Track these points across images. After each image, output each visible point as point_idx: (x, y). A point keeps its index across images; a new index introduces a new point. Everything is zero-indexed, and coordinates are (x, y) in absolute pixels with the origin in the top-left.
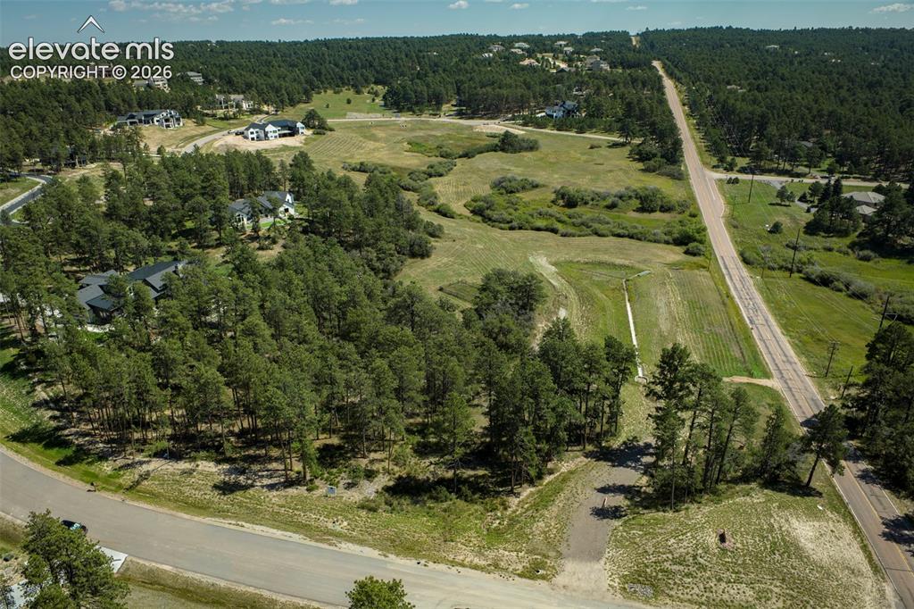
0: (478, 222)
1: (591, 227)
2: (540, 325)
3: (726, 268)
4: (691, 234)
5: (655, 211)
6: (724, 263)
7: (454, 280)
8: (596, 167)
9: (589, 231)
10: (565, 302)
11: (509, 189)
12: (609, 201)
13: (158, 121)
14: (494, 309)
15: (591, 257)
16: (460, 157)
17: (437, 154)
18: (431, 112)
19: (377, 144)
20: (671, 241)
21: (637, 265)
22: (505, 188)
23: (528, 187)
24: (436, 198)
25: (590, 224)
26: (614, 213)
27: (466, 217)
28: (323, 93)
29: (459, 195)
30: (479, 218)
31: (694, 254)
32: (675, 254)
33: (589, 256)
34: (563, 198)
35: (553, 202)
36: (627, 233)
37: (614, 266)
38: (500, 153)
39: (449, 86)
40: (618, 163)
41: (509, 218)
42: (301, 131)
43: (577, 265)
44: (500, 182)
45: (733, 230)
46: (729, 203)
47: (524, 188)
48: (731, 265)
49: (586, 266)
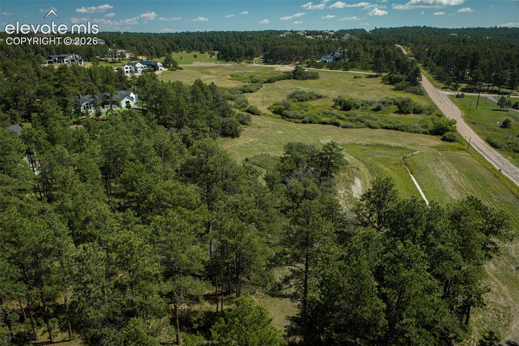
0: (278, 118)
1: (364, 122)
2: (340, 192)
3: (481, 150)
4: (445, 126)
5: (410, 113)
6: (477, 147)
7: (259, 153)
8: (360, 88)
9: (363, 125)
10: (358, 173)
11: (301, 99)
12: (375, 106)
13: (67, 61)
14: (296, 176)
15: (369, 141)
16: (265, 82)
17: (250, 81)
18: (247, 61)
19: (210, 76)
20: (428, 132)
21: (409, 147)
22: (298, 98)
23: (313, 97)
24: (247, 103)
25: (364, 120)
26: (379, 114)
27: (269, 115)
28: (180, 52)
29: (263, 103)
30: (279, 116)
31: (451, 141)
32: (436, 141)
33: (368, 140)
34: (340, 104)
35: (332, 107)
36: (393, 126)
37: (391, 147)
38: (293, 80)
39: (259, 46)
40: (375, 85)
41: (301, 116)
42: (160, 68)
43: (359, 147)
44: (294, 95)
45: (472, 125)
46: (462, 109)
47: (311, 98)
48: (484, 149)
49: (367, 148)
